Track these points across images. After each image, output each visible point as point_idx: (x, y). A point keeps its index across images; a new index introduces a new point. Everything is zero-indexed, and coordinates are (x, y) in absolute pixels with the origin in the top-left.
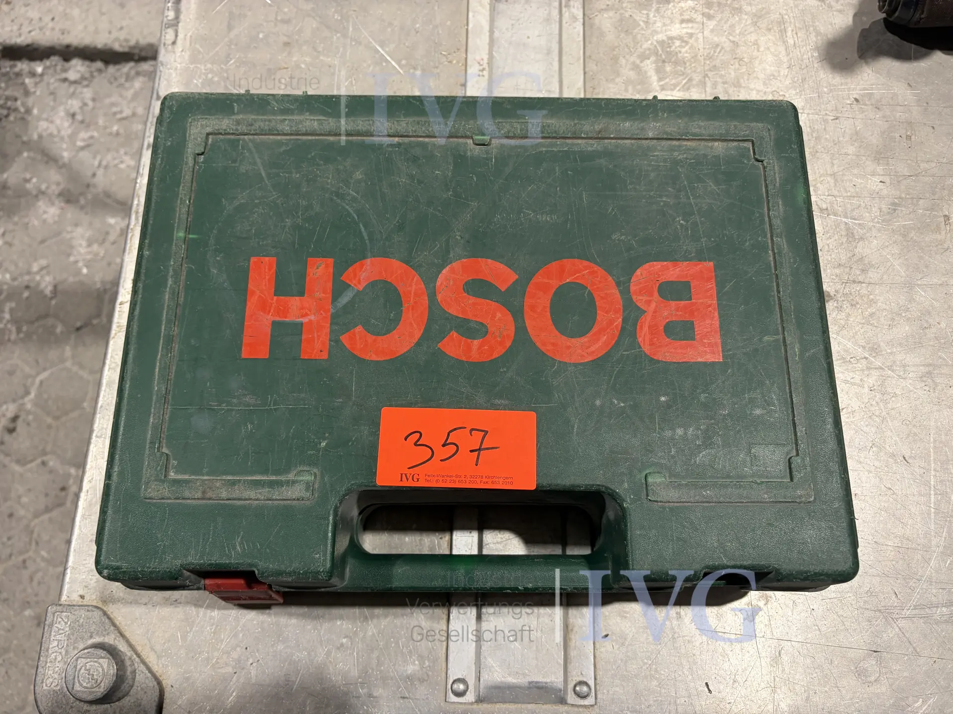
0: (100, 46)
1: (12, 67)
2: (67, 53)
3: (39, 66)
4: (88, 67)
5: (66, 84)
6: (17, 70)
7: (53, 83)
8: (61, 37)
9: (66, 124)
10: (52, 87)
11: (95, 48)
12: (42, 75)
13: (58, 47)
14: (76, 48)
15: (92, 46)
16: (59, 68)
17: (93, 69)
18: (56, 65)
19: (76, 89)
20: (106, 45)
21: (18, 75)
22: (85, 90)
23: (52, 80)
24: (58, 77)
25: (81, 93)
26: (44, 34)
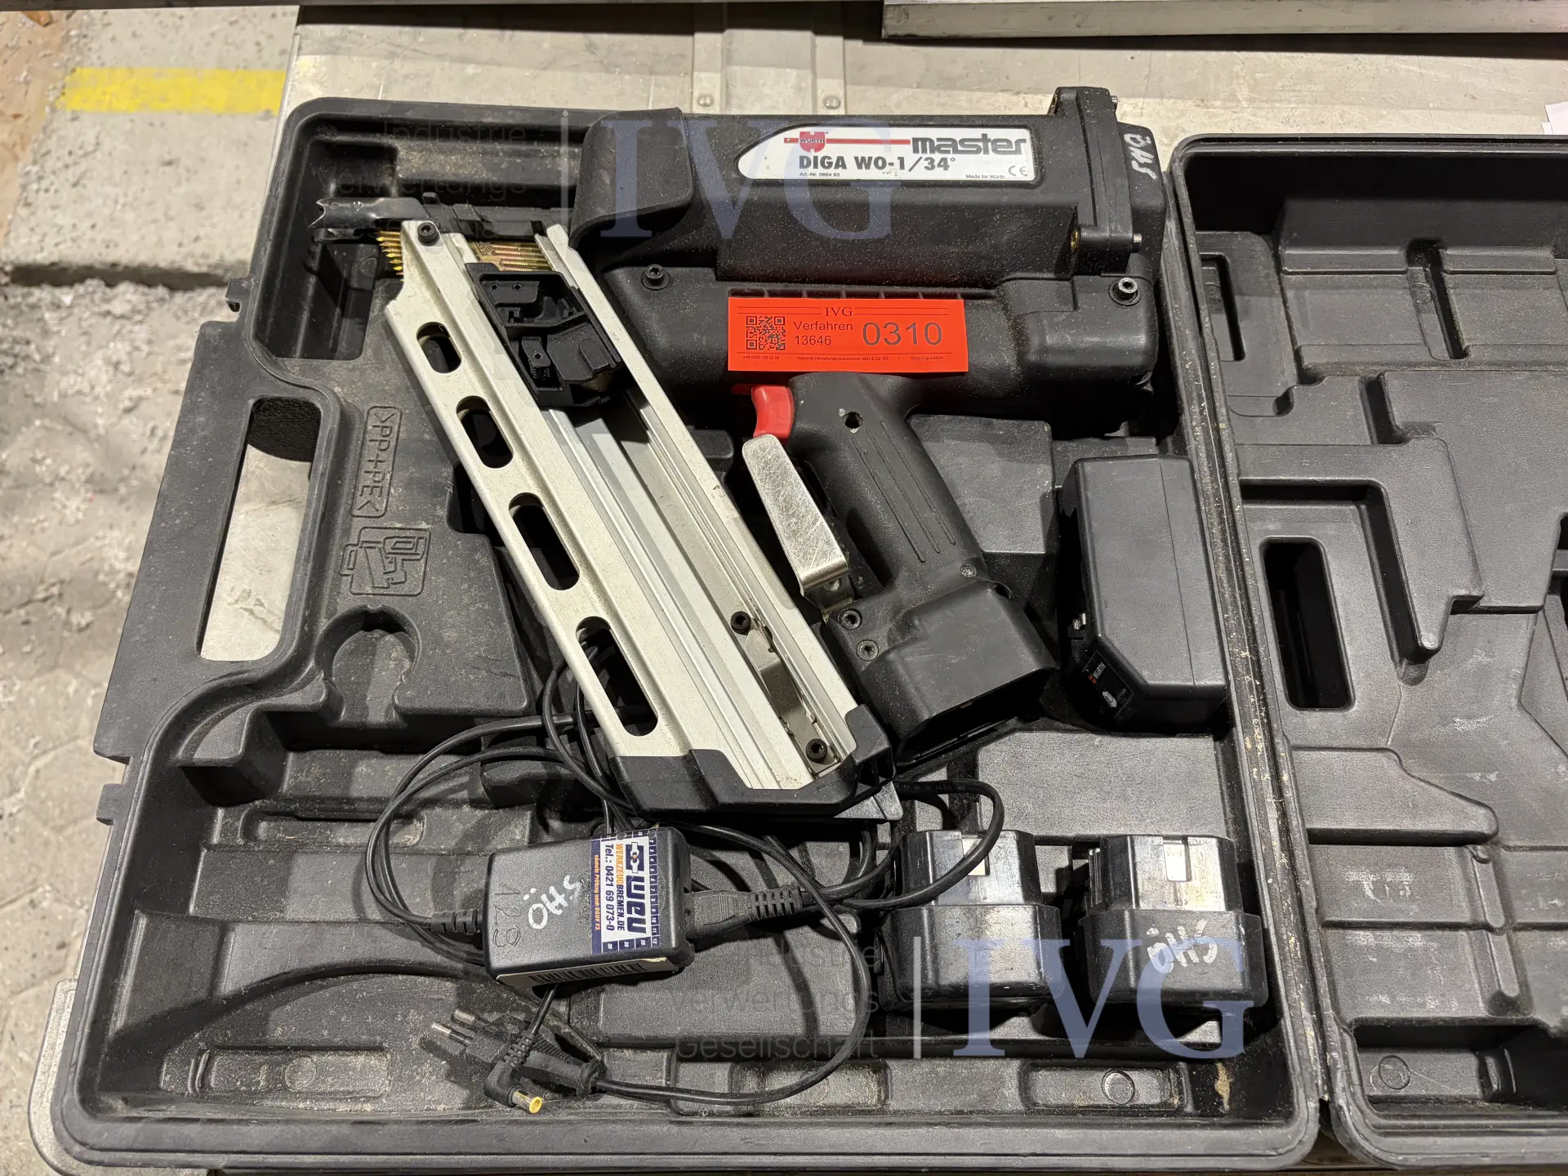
0: (163, 264)
1: (24, 296)
2: (112, 275)
3: (68, 294)
4: (144, 294)
5: (109, 319)
6: (32, 300)
7: (86, 320)
8: (105, 251)
9: (104, 378)
10: (85, 324)
11: (156, 267)
12: (70, 307)
13: (98, 266)
14: (126, 267)
15: (152, 264)
16: (97, 296)
17: (151, 298)
18: (94, 292)
19: (123, 326)
20: (173, 262)
21: (34, 307)
22: (137, 328)
23: (87, 314)
24: (96, 309)
25: (131, 332)
26: (79, 247)
